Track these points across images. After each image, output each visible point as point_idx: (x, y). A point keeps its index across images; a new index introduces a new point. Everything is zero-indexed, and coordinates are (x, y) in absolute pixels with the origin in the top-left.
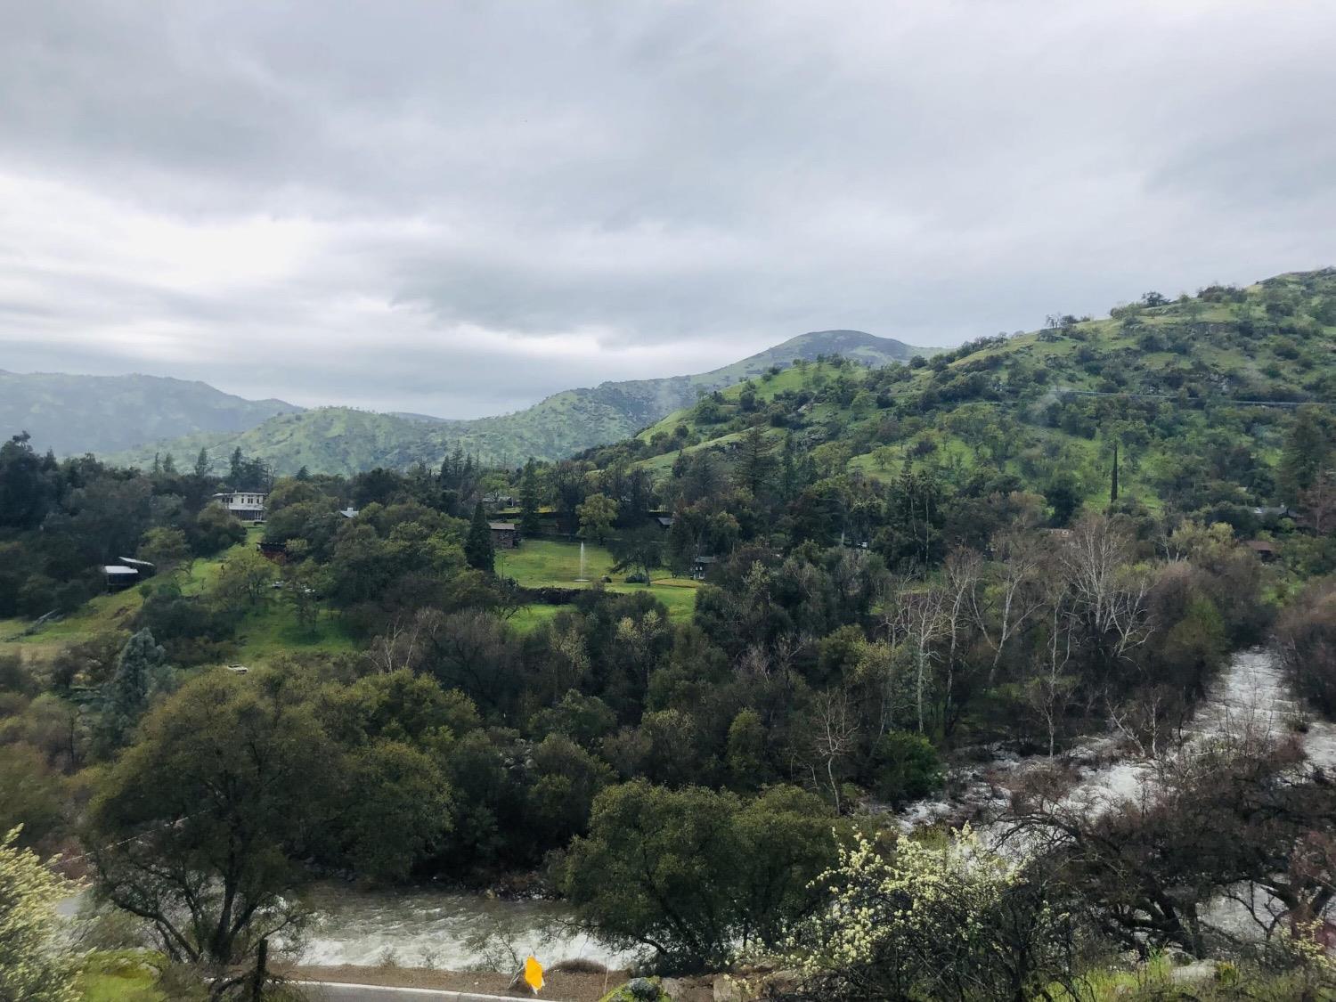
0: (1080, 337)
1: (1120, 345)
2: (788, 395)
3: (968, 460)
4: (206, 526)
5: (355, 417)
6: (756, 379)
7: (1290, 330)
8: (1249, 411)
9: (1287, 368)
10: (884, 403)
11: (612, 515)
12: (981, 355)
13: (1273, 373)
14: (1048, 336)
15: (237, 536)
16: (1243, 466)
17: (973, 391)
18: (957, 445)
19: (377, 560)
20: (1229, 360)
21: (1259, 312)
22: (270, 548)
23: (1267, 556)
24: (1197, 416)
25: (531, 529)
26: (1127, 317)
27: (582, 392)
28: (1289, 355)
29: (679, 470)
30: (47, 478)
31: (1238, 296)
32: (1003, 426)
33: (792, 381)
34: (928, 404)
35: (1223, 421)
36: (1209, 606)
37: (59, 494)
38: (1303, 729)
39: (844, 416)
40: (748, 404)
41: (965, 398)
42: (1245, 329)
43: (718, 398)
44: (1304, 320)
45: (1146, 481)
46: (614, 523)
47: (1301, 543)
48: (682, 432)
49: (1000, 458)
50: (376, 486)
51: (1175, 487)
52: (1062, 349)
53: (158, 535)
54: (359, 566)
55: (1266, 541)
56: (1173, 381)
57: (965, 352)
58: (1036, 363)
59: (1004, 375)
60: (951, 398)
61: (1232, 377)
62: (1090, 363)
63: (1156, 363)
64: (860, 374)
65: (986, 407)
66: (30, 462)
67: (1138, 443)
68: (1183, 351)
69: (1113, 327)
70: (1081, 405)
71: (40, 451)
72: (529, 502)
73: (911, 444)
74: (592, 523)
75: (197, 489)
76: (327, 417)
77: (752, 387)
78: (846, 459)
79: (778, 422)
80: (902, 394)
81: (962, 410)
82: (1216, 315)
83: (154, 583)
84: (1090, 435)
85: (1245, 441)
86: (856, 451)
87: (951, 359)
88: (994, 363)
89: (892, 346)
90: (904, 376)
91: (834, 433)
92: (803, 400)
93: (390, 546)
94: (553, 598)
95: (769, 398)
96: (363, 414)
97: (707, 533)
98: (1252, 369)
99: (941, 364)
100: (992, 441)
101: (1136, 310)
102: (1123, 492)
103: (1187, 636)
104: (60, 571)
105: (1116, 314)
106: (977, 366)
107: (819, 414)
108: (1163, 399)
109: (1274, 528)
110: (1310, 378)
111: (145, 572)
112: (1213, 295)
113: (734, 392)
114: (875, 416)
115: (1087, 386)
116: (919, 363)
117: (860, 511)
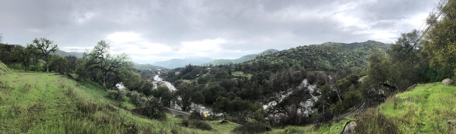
0: (293, 50)
1: (297, 51)
2: (265, 55)
3: (282, 61)
4: (205, 71)
5: (223, 60)
6: (262, 54)
7: (311, 50)
8: (308, 57)
9: (311, 53)
10: (275, 56)
11: (244, 68)
12: (284, 51)
13: (310, 53)
14: (290, 50)
15: (208, 72)
16: (307, 62)
17: (283, 55)
18: (281, 60)
19: (219, 74)
20: (306, 52)
21: (308, 48)
22: (210, 73)
23: (308, 70)
24: (303, 57)
25: (236, 70)
26: (297, 48)
27: (245, 56)
28: (311, 52)
29: (253, 64)
30: (192, 67)
31: (307, 46)
32: (286, 58)
33: (266, 54)
34: (279, 56)
35: (305, 58)
36: (301, 75)
37: (193, 69)
38: (308, 85)
39: (271, 58)
40: (261, 56)
41: (282, 56)
42: (307, 49)
43: (258, 56)
44: (312, 49)
45: (299, 63)
46: (245, 69)
47: (311, 68)
48: (254, 59)
49: (285, 61)
50: (221, 66)
51: (301, 64)
52: (292, 51)
53: (201, 72)
54: (218, 74)
55: (308, 68)
56: (302, 54)
57: (282, 51)
58: (289, 52)
59: (286, 53)
60: (281, 56)
61: (307, 54)
62: (294, 52)
63: (300, 52)
64: (273, 53)
65: (284, 56)
66: (191, 66)
67: (298, 60)
68: (302, 51)
69: (296, 49)
70: (293, 56)
71: (192, 65)
72: (236, 67)
73: (277, 60)
74: (242, 69)
75: (204, 67)
76: (220, 60)
77: (262, 55)
78: (270, 62)
79: (264, 58)
80: (276, 55)
81: (282, 57)
82: (305, 48)
83: (200, 77)
84: (294, 59)
85: (307, 59)
86: (271, 61)
87: (281, 52)
88: (285, 52)
89: (277, 50)
90: (277, 53)
91: (270, 59)
92: (267, 56)
93: (221, 72)
94: (237, 77)
95: (263, 56)
96: (223, 59)
97: (254, 70)
98: (308, 53)
99: (280, 52)
100: (285, 60)
101: (298, 47)
102: (296, 64)
103: (299, 78)
104: (193, 75)
105: (297, 47)
106: (284, 52)
107: (268, 57)
108: (300, 55)
109: (309, 67)
110: (313, 54)
111: (200, 75)
112: (305, 46)
113: (260, 55)
114: (274, 57)
115: (294, 54)
116: (278, 52)
117: (271, 67)
